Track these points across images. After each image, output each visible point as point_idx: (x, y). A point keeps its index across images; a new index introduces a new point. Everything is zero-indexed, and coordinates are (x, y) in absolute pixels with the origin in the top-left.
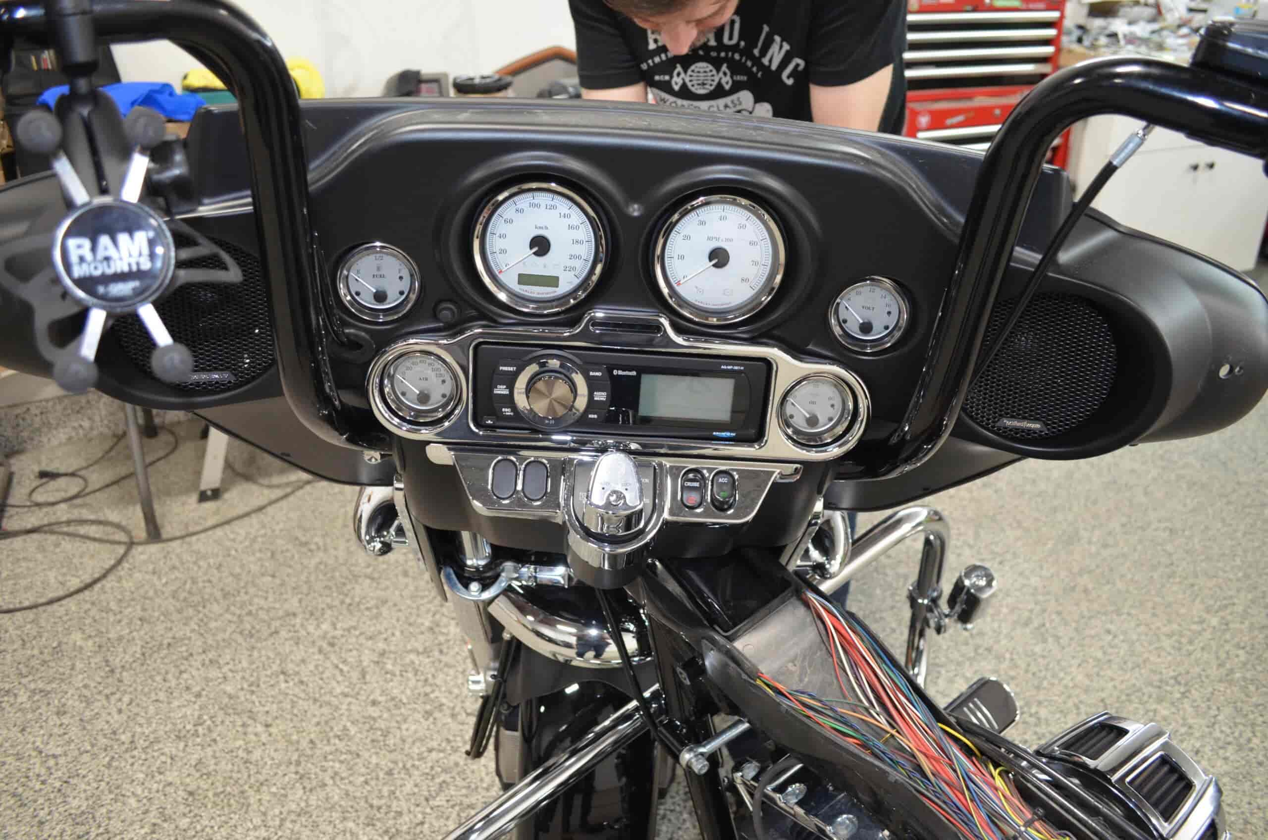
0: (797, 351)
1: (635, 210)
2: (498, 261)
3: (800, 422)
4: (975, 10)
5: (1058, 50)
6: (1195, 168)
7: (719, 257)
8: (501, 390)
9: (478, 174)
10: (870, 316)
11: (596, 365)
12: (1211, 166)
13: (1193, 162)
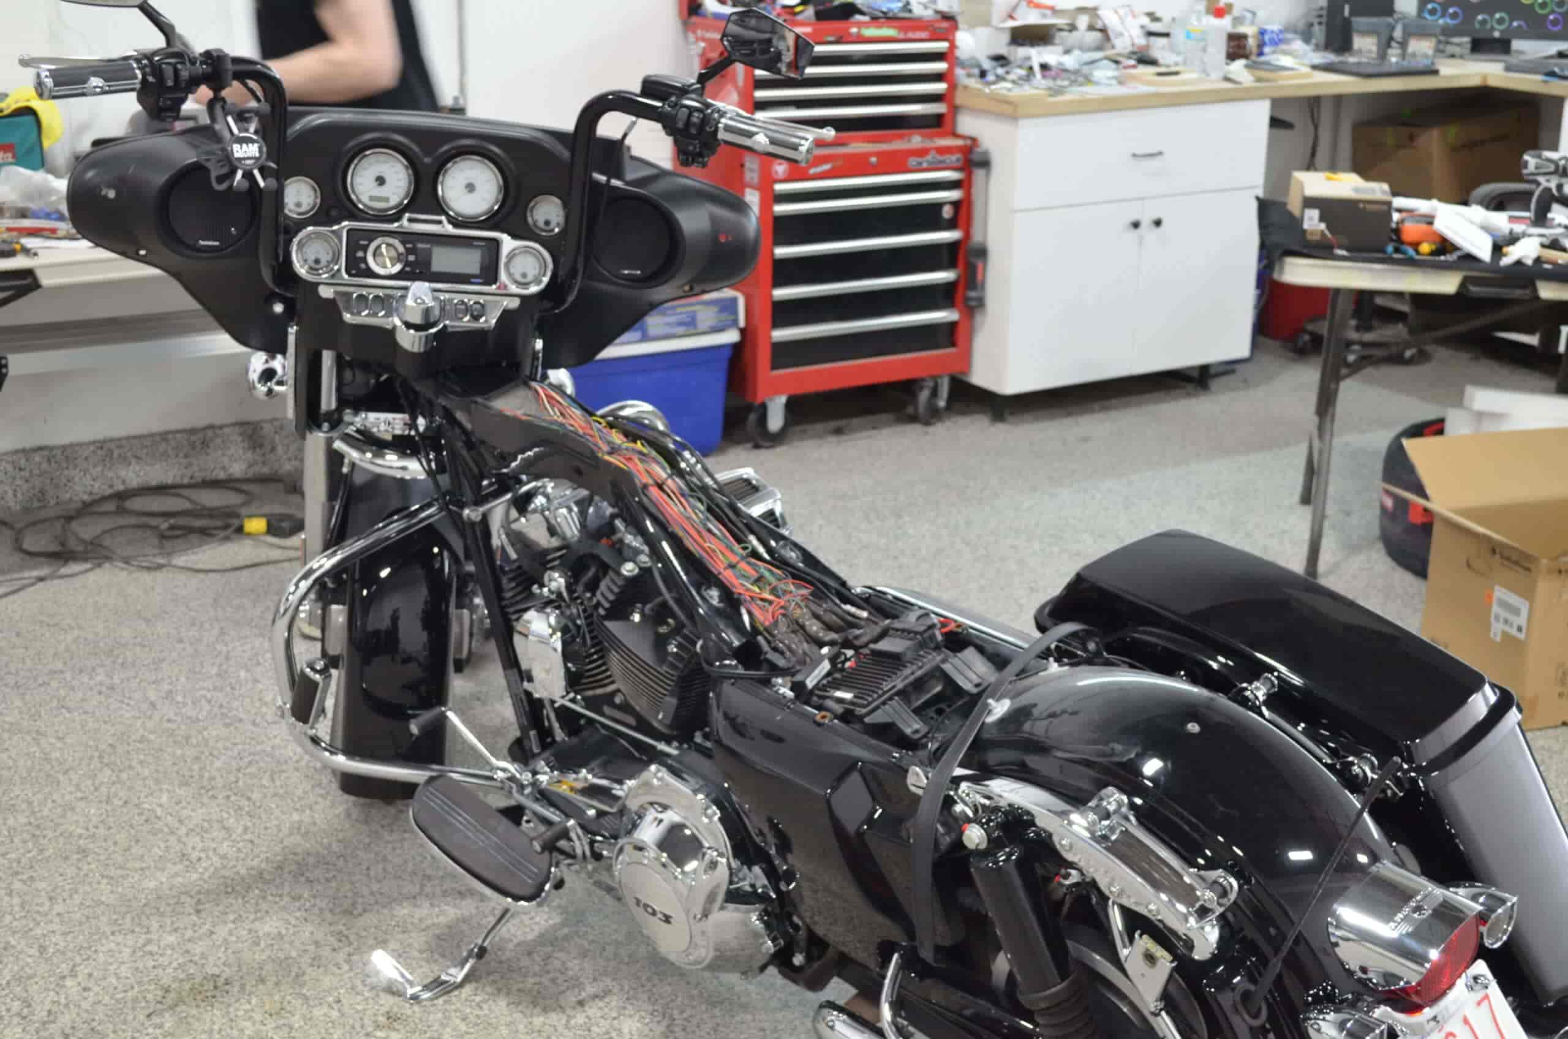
0: (515, 236)
1: (427, 160)
2: (359, 189)
3: (519, 278)
4: (838, 42)
5: (953, 87)
6: (1136, 225)
7: (471, 188)
8: (360, 254)
9: (351, 144)
10: (549, 218)
11: (409, 242)
12: (1158, 223)
13: (1134, 217)
